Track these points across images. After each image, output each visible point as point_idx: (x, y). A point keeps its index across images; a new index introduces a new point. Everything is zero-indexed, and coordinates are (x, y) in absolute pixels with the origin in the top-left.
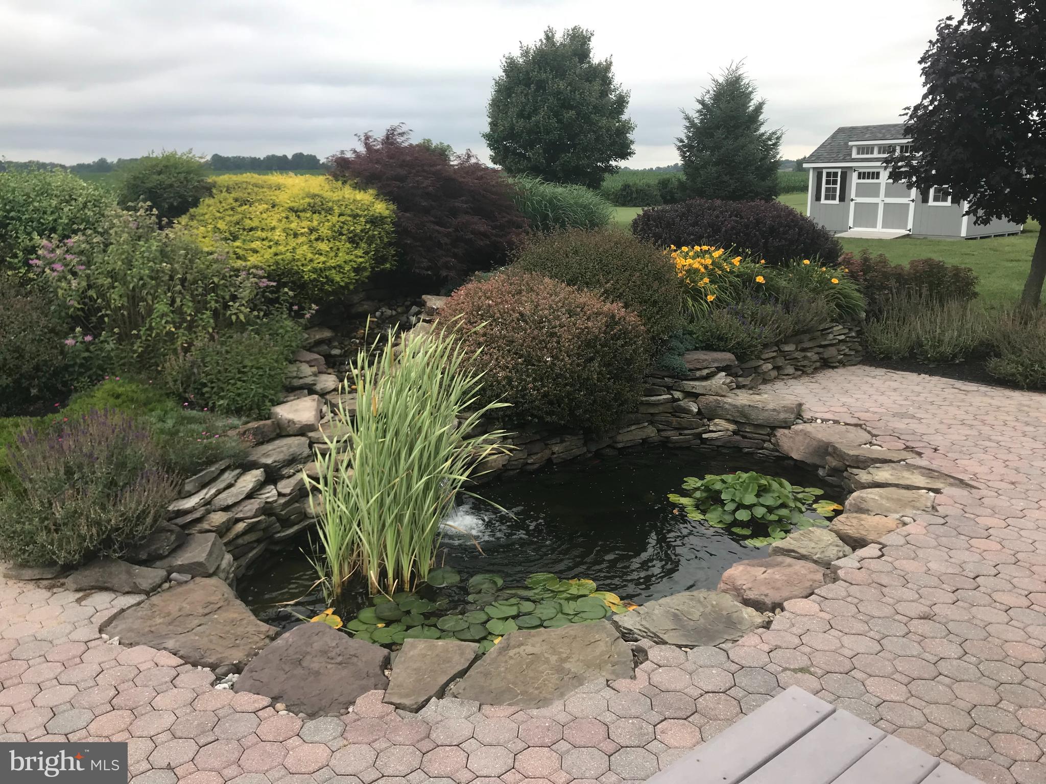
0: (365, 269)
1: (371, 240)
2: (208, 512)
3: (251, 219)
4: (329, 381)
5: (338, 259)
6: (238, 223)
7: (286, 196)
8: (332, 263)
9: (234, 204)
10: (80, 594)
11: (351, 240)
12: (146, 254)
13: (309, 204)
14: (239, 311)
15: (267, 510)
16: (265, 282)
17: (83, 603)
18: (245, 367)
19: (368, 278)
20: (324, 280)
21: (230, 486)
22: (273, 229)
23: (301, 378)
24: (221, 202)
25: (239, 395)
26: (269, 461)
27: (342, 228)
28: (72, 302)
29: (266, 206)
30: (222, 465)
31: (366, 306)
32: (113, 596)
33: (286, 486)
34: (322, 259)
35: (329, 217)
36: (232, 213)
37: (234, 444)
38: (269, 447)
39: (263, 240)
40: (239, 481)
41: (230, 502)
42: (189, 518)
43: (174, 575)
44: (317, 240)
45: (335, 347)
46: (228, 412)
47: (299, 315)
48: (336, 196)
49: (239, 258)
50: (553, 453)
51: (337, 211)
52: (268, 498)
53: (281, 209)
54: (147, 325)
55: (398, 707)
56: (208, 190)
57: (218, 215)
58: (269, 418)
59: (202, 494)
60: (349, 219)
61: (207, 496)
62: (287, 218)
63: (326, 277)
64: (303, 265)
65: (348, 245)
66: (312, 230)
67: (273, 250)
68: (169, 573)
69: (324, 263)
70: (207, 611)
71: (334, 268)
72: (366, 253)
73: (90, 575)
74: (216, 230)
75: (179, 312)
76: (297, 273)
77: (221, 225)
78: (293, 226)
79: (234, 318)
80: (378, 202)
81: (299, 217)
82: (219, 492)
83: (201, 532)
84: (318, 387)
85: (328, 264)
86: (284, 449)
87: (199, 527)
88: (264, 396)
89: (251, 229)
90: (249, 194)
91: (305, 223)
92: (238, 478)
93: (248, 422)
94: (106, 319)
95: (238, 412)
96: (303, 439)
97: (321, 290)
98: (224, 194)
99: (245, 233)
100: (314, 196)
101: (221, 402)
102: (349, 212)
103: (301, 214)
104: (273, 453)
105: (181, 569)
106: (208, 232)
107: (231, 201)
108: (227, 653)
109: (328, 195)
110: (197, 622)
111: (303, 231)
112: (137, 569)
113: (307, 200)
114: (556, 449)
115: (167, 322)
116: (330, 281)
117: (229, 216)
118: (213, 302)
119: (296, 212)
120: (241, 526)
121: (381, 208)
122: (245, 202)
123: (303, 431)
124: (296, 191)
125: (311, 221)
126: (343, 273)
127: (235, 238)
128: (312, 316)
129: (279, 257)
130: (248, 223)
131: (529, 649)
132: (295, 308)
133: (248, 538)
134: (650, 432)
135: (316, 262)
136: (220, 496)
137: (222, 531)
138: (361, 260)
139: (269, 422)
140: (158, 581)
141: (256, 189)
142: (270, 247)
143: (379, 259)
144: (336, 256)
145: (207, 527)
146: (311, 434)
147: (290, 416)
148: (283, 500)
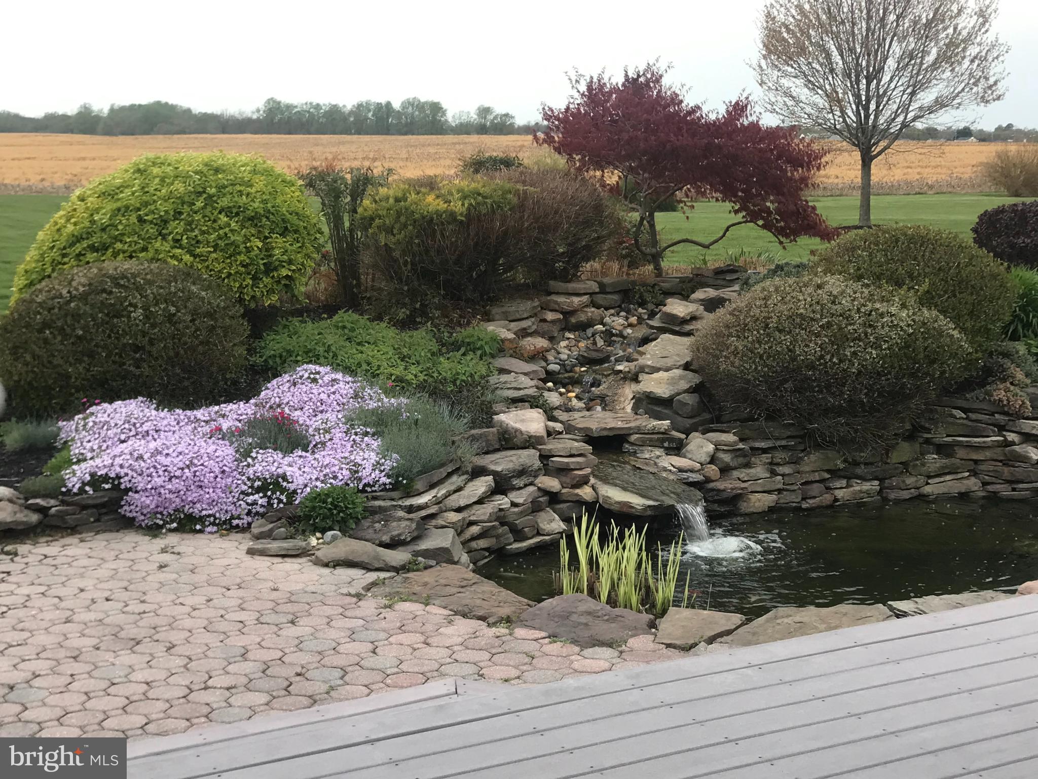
2: (442, 511)
15: (501, 517)
21: (459, 489)
26: (499, 469)
30: (448, 468)
32: (361, 572)
33: (520, 497)
38: (497, 456)
40: (467, 486)
41: (462, 503)
42: (423, 513)
43: (420, 559)
52: (500, 505)
55: (668, 646)
58: (492, 427)
59: (433, 493)
61: (439, 495)
68: (415, 557)
70: (462, 584)
82: (446, 496)
83: (437, 527)
84: (541, 402)
86: (514, 458)
87: (434, 522)
92: (466, 484)
96: (533, 451)
104: (504, 462)
105: (426, 554)
110: (455, 590)
112: (383, 550)
114: (839, 494)
120: (475, 529)
123: (530, 442)
131: (798, 619)
133: (482, 544)
134: (973, 484)
136: (452, 497)
137: (459, 528)
139: (494, 430)
140: (407, 561)
145: (444, 523)
146: (540, 447)
147: (518, 426)
148: (516, 510)
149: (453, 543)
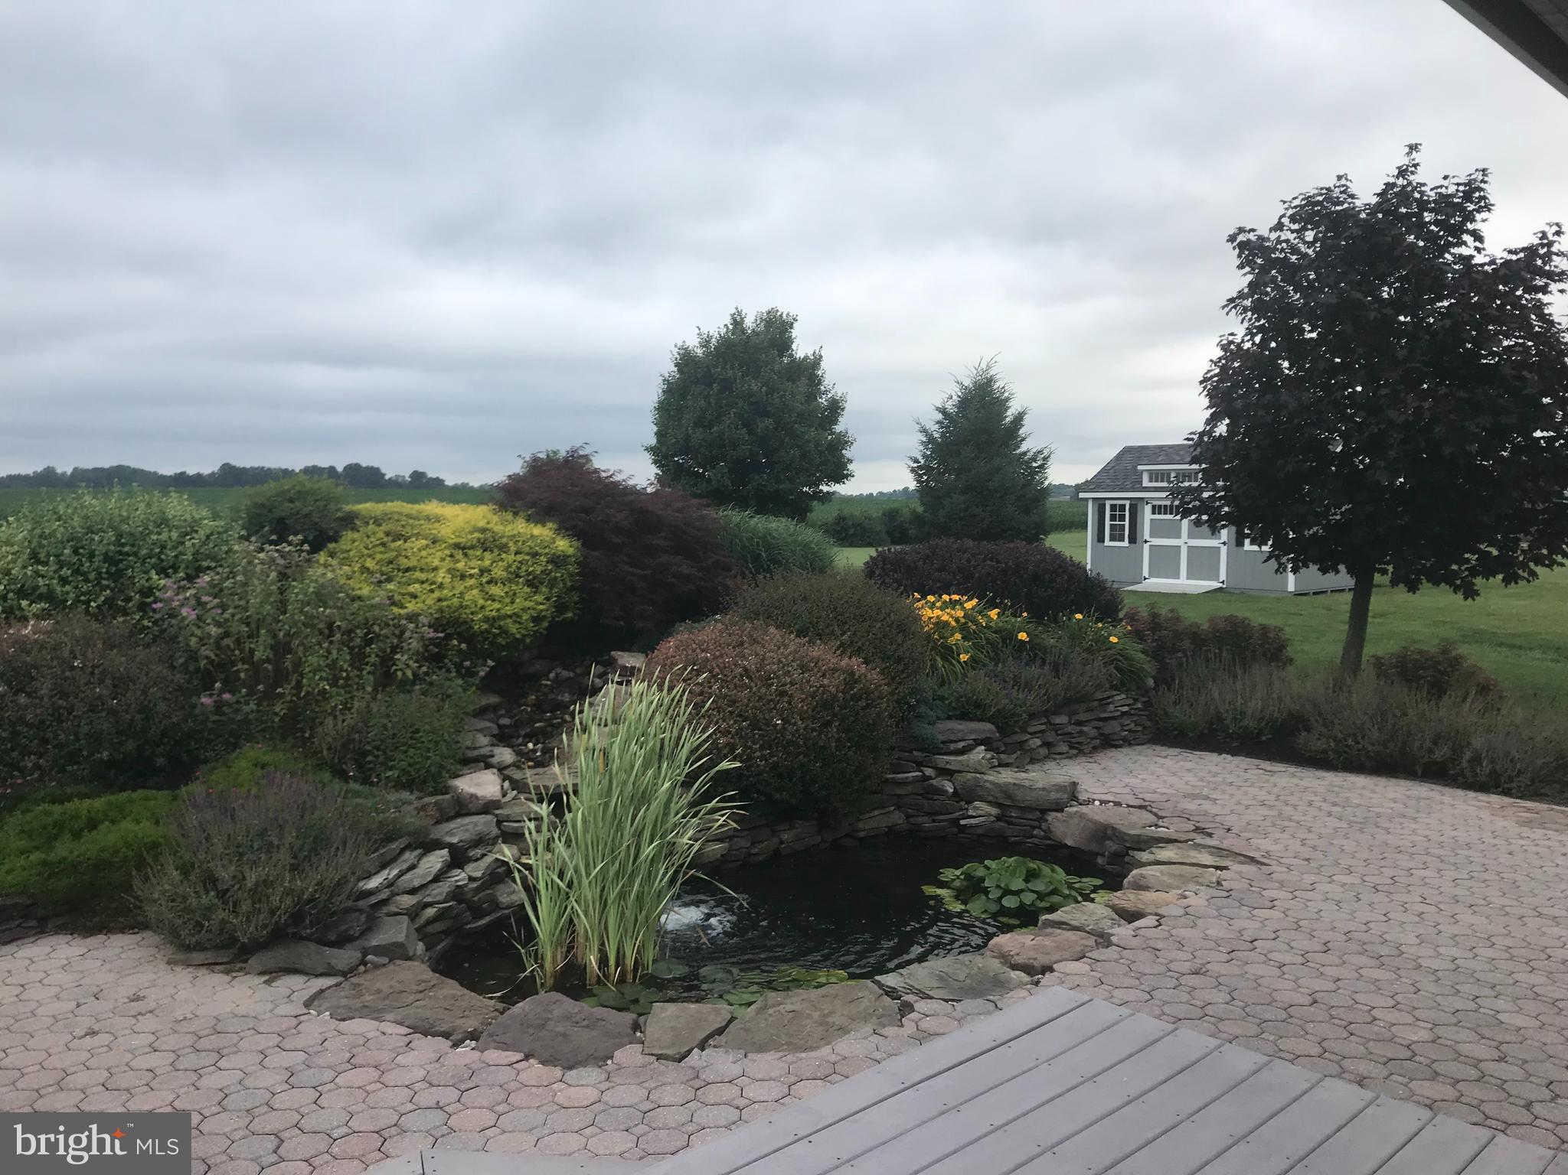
0: (544, 617)
1: (552, 584)
2: (394, 894)
3: (406, 557)
4: (505, 755)
5: (515, 606)
6: (391, 562)
7: (449, 530)
8: (508, 610)
9: (386, 539)
10: (266, 977)
11: (530, 584)
12: (300, 597)
13: (479, 540)
14: (405, 664)
15: (457, 894)
16: (431, 634)
17: (273, 984)
18: (417, 731)
19: (546, 629)
20: (497, 631)
21: (413, 867)
22: (435, 569)
23: (475, 748)
24: (368, 537)
25: (410, 765)
26: (455, 840)
27: (519, 568)
28: (207, 652)
29: (424, 542)
30: (401, 843)
31: (538, 666)
32: (306, 978)
33: (476, 870)
34: (497, 605)
35: (504, 556)
36: (382, 549)
37: (413, 820)
38: (452, 825)
39: (423, 582)
40: (421, 862)
41: (417, 883)
42: (373, 900)
43: (370, 957)
44: (489, 582)
45: (502, 716)
46: (399, 785)
47: (470, 673)
48: (509, 530)
49: (394, 604)
50: (782, 842)
51: (513, 548)
52: (457, 881)
53: (444, 546)
54: (294, 683)
55: (659, 1057)
56: (350, 521)
57: (366, 552)
58: (446, 793)
59: (384, 874)
60: (527, 558)
61: (391, 877)
62: (451, 556)
63: (500, 627)
64: (472, 613)
65: (527, 590)
66: (483, 571)
67: (437, 594)
68: (364, 955)
69: (498, 610)
70: (420, 988)
71: (510, 617)
72: (548, 599)
73: (277, 956)
74: (365, 569)
75: (332, 666)
76: (465, 622)
77: (370, 564)
78: (460, 565)
79: (399, 673)
80: (559, 538)
81: (466, 555)
82: (402, 874)
83: (389, 915)
84: (494, 760)
85: (503, 612)
86: (470, 827)
87: (385, 910)
88: (442, 767)
89: (407, 570)
90: (403, 526)
91: (475, 563)
92: (419, 860)
93: (421, 798)
94: (242, 675)
95: (409, 785)
96: (489, 817)
97: (492, 644)
98: (371, 527)
99: (400, 574)
100: (483, 530)
101: (389, 773)
102: (527, 549)
103: (470, 552)
104: (458, 831)
105: (378, 951)
106: (354, 572)
107: (381, 535)
108: (459, 1022)
109: (499, 528)
110: (412, 997)
111: (473, 571)
112: (328, 951)
113: (476, 535)
114: (785, 836)
115: (321, 679)
116: (504, 632)
117: (381, 553)
118: (373, 656)
119: (464, 548)
120: (431, 912)
121: (563, 545)
122: (398, 537)
123: (488, 807)
124: (460, 522)
125: (482, 559)
126: (520, 623)
127: (389, 580)
128: (488, 674)
129: (445, 603)
130: (404, 563)
131: (789, 1007)
132: (467, 663)
133: (438, 927)
134: (898, 818)
135: (488, 609)
136: (403, 878)
137: (413, 913)
138: (541, 607)
139: (447, 797)
140: (355, 961)
141: (411, 521)
142: (432, 591)
143: (561, 608)
144: (512, 602)
145: (396, 910)
146: (497, 812)
147: (472, 790)
148: (474, 885)
149: (407, 936)
